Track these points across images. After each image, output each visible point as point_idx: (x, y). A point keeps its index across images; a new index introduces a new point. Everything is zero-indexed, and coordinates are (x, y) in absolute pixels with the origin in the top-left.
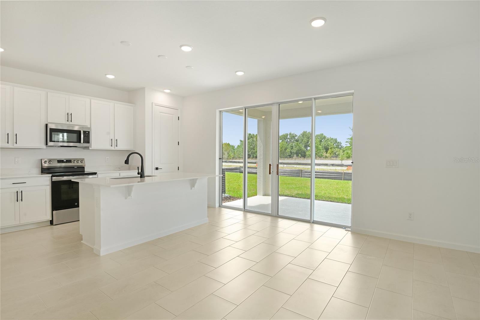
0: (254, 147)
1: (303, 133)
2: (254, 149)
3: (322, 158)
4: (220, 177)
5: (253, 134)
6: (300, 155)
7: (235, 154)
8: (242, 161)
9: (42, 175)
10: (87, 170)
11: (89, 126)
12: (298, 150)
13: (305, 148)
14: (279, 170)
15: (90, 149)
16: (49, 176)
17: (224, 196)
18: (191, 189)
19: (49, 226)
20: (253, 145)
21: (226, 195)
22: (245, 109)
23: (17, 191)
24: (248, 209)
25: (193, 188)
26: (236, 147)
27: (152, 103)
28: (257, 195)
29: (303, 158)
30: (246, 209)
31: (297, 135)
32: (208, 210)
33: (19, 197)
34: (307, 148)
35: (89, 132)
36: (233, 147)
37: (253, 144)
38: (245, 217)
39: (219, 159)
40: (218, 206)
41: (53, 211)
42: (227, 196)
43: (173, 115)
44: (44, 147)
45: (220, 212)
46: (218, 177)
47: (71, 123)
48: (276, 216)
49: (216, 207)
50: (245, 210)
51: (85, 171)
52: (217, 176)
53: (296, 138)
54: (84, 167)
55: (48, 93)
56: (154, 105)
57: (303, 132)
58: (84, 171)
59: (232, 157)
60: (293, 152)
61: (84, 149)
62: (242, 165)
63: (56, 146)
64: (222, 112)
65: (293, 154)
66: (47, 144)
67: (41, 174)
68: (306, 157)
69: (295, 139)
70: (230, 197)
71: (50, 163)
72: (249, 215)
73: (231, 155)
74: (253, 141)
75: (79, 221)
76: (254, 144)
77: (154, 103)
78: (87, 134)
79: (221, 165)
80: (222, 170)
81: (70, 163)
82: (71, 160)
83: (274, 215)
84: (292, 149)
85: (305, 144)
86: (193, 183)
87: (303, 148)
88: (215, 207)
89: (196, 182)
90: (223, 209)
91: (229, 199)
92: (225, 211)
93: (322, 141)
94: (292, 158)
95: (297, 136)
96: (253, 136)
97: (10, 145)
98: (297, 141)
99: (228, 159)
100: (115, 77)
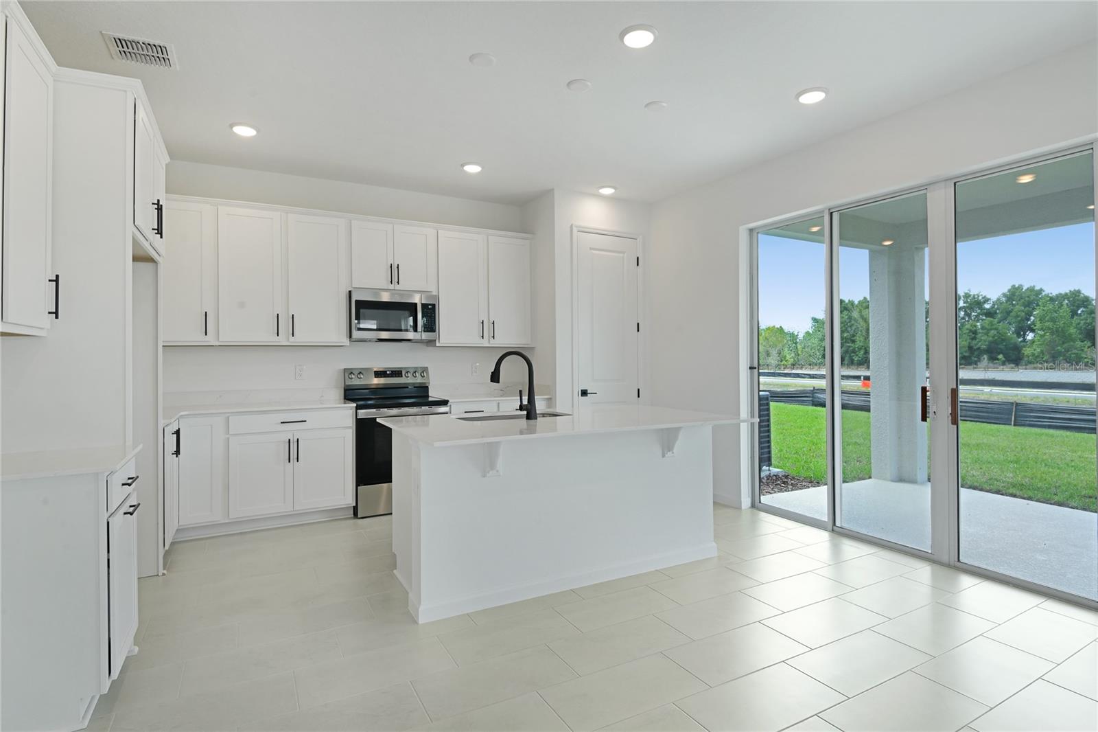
0: (854, 336)
1: (1009, 291)
2: (853, 342)
3: (1082, 365)
4: (753, 424)
5: (849, 301)
6: (1000, 356)
7: (798, 355)
8: (823, 372)
9: (345, 403)
10: (434, 394)
11: (435, 293)
12: (995, 342)
13: (1019, 335)
14: (959, 404)
15: (438, 344)
16: (351, 408)
17: (768, 473)
18: (663, 456)
19: (351, 518)
20: (849, 329)
21: (774, 470)
22: (831, 214)
23: (289, 440)
24: (844, 525)
25: (669, 454)
26: (801, 336)
27: (572, 225)
28: (870, 478)
29: (1013, 365)
30: (838, 524)
31: (988, 297)
32: (714, 515)
33: (293, 451)
34: (1024, 334)
35: (434, 305)
36: (793, 337)
37: (851, 326)
38: (836, 551)
39: (750, 368)
40: (750, 505)
41: (359, 486)
42: (778, 472)
43: (624, 253)
44: (346, 342)
45: (754, 523)
46: (746, 424)
47: (398, 287)
48: (952, 563)
49: (743, 508)
50: (835, 529)
51: (430, 395)
52: (744, 421)
53: (987, 306)
54: (428, 387)
55: (353, 222)
56: (575, 230)
57: (1010, 287)
58: (428, 396)
59: (790, 363)
60: (979, 348)
61: (427, 346)
62: (822, 383)
63: (370, 341)
64: (755, 234)
65: (976, 353)
66: (351, 337)
67: (343, 401)
68: (1024, 364)
69: (981, 308)
70: (786, 477)
71: (360, 378)
72: (851, 549)
73: (788, 357)
74: (850, 318)
75: (391, 514)
76: (853, 328)
77: (576, 227)
78: (430, 311)
79: (754, 385)
80: (760, 398)
81: (399, 377)
82: (401, 371)
83: (945, 559)
84: (974, 339)
85: (1019, 322)
86: (667, 439)
87: (1010, 333)
88: (739, 508)
89: (676, 438)
90: (763, 515)
91: (784, 483)
92: (770, 523)
93: (1079, 312)
94: (976, 364)
95: (989, 299)
96: (849, 306)
97: (281, 340)
98: (990, 314)
99: (778, 366)
100: (483, 168)
